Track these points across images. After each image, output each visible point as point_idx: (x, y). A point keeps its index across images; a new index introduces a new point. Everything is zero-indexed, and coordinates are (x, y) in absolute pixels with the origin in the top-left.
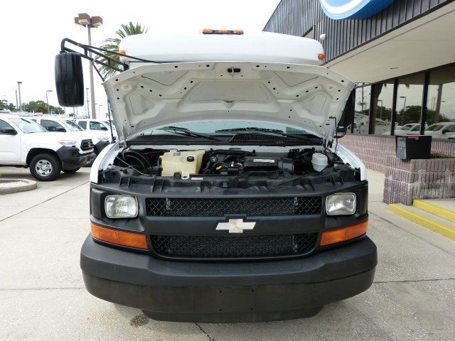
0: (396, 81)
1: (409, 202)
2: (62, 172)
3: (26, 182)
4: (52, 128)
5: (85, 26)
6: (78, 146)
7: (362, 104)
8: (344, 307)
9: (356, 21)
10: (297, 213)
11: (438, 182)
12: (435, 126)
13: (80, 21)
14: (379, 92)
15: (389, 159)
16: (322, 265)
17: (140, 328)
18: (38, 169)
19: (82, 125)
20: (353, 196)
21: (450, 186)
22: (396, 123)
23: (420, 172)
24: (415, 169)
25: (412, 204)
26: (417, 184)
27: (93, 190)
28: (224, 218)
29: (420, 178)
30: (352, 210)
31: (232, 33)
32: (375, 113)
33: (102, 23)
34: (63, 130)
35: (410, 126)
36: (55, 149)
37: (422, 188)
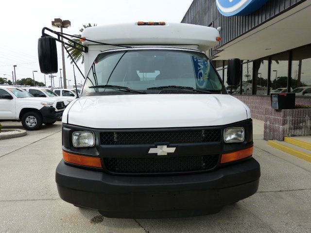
0: (270, 58)
1: (281, 139)
2: (43, 124)
3: (19, 131)
4: (37, 94)
5: (59, 27)
6: (54, 106)
7: (247, 76)
8: (238, 209)
9: (241, 17)
10: (204, 141)
11: (301, 124)
12: (298, 89)
13: (55, 24)
14: (259, 67)
15: (267, 110)
16: (222, 176)
17: (97, 225)
18: (27, 122)
19: (57, 93)
20: (243, 129)
21: (309, 127)
22: (271, 88)
23: (288, 118)
24: (285, 116)
25: (283, 140)
26: (287, 126)
27: (64, 128)
28: (154, 145)
29: (288, 122)
30: (242, 139)
31: (157, 24)
32: (257, 82)
33: (70, 24)
34: (44, 96)
35: (281, 90)
36: (39, 108)
37: (290, 129)
